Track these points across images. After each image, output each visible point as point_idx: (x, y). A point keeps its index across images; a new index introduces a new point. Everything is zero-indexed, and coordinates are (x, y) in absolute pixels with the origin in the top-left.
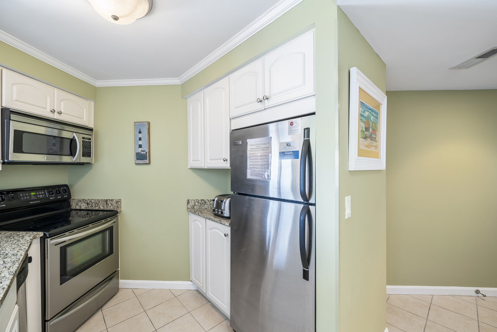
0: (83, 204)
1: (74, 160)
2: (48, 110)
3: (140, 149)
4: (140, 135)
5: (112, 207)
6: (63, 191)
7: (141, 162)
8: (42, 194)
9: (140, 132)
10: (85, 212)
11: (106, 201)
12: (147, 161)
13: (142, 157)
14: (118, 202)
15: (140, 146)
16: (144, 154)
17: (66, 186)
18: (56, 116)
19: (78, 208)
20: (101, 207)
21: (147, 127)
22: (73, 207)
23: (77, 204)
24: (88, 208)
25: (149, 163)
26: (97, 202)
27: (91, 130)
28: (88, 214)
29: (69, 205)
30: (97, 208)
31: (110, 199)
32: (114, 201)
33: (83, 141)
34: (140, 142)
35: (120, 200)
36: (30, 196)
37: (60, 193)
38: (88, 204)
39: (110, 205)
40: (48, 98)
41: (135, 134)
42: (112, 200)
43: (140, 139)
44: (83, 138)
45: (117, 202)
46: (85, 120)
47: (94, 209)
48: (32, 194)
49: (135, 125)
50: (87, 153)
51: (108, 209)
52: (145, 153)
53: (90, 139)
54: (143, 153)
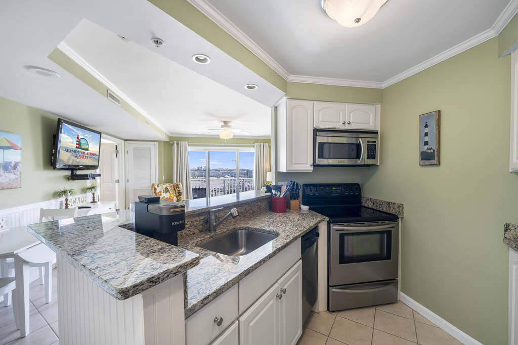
0: (370, 202)
1: (359, 162)
2: (341, 123)
3: (426, 147)
4: (426, 130)
5: (394, 211)
6: (355, 189)
7: (427, 162)
8: (340, 190)
9: (426, 126)
10: (372, 211)
11: (389, 203)
12: (435, 162)
13: (430, 157)
14: (401, 206)
15: (426, 143)
16: (431, 153)
17: (358, 185)
18: (347, 127)
19: (366, 205)
20: (384, 209)
21: (436, 117)
22: (363, 204)
23: (366, 202)
24: (374, 208)
25: (439, 164)
26: (381, 203)
27: (377, 133)
28: (373, 213)
29: (360, 202)
30: (381, 209)
31: (393, 202)
32: (396, 205)
33: (368, 144)
34: (427, 139)
35: (402, 205)
36: (332, 189)
37: (352, 190)
38: (374, 203)
39: (392, 208)
40: (341, 113)
41: (420, 129)
42: (394, 204)
43: (426, 134)
44: (368, 142)
45: (399, 207)
46: (371, 124)
47: (378, 209)
48: (334, 188)
49: (420, 118)
50: (372, 154)
51: (391, 212)
52: (432, 151)
53: (375, 142)
54: (429, 151)
